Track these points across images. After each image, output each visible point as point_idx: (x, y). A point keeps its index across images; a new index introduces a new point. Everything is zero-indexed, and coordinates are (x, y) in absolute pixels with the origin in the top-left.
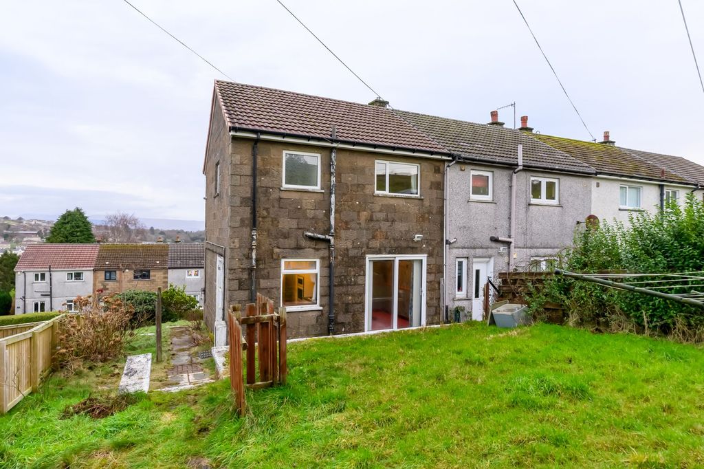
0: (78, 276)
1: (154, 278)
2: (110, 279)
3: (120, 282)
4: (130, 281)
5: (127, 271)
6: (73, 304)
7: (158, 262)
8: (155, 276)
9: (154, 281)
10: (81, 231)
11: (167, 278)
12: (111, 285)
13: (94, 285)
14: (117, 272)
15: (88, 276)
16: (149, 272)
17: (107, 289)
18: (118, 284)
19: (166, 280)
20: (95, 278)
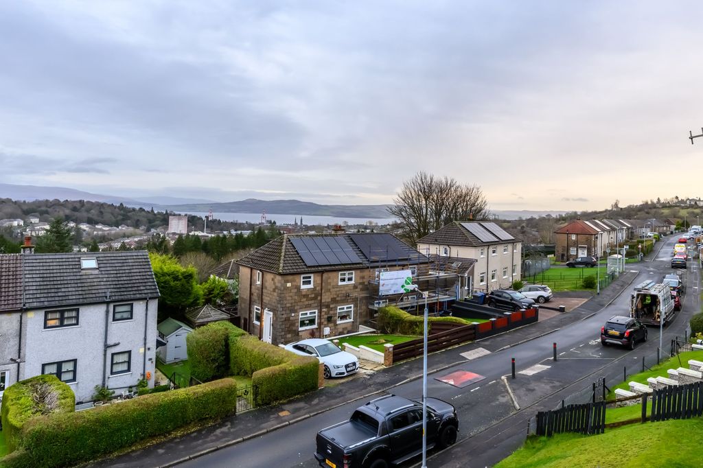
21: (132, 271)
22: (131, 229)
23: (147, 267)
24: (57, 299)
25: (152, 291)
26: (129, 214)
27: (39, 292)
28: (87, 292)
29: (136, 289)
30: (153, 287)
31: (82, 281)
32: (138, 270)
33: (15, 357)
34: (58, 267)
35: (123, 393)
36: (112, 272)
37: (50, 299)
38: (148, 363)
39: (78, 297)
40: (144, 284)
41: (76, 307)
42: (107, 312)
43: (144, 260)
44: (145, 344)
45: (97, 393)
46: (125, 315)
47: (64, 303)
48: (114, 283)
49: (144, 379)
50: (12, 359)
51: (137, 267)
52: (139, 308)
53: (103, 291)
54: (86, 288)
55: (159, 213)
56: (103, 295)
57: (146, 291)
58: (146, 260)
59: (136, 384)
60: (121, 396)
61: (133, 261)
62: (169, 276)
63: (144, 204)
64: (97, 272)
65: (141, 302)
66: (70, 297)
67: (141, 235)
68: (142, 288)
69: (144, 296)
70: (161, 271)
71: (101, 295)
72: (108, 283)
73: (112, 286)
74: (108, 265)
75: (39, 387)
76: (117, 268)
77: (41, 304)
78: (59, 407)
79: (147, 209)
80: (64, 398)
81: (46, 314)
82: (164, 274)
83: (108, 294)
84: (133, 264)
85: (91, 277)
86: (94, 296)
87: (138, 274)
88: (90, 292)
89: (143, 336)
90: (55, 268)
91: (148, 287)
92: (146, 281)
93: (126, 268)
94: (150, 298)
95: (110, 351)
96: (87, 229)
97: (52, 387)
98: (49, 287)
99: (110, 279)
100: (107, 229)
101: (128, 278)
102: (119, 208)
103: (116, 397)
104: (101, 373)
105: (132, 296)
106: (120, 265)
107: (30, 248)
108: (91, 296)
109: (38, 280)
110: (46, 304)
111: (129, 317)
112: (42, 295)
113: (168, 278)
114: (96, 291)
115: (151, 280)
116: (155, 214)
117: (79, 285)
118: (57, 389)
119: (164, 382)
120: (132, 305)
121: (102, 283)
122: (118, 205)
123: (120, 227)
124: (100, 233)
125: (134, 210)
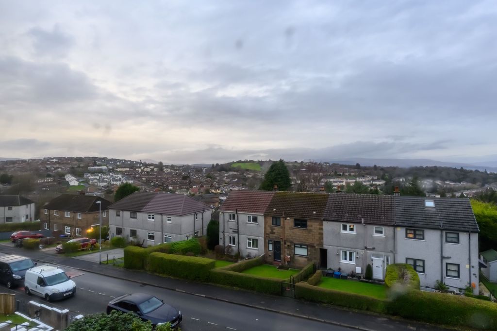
0: (255, 220)
1: (311, 228)
2: (276, 225)
3: (284, 228)
4: (291, 229)
5: (288, 218)
6: (251, 241)
7: (314, 213)
8: (312, 226)
9: (310, 231)
10: (282, 178)
11: (322, 229)
12: (277, 230)
13: (265, 228)
14: (281, 219)
15: (261, 219)
16: (306, 221)
17: (274, 233)
18: (282, 230)
19: (321, 231)
20: (266, 223)
21: (458, 211)
22: (469, 185)
23: (469, 210)
24: (412, 222)
25: (473, 227)
26: (468, 174)
27: (402, 217)
28: (428, 221)
29: (460, 224)
30: (474, 225)
31: (426, 214)
32: (462, 212)
33: (393, 250)
34: (412, 204)
35: (455, 291)
36: (444, 211)
37: (408, 222)
38: (473, 277)
39: (423, 223)
40: (467, 221)
41: (423, 228)
42: (442, 236)
43: (466, 205)
44: (470, 263)
45: (437, 285)
46: (454, 240)
47: (416, 225)
48: (446, 218)
49: (470, 286)
50: (391, 251)
51: (461, 209)
52: (463, 237)
53: (439, 222)
54: (428, 219)
55: (491, 174)
56: (438, 224)
57: (468, 227)
58: (469, 205)
59: (465, 288)
60: (454, 292)
61: (458, 205)
62: (489, 218)
63: (479, 167)
64: (434, 210)
65: (465, 234)
66: (419, 223)
67: (477, 189)
68: (465, 224)
69: (467, 229)
70: (483, 214)
71: (437, 224)
72: (442, 217)
73: (444, 220)
74: (441, 206)
75: (403, 270)
76: (448, 209)
77: (404, 224)
78: (409, 283)
79: (481, 170)
80: (413, 280)
81: (406, 230)
82: (485, 217)
83: (442, 225)
84: (459, 207)
85: (431, 212)
86: (432, 224)
87: (462, 214)
88: (430, 221)
89: (468, 257)
90: (411, 204)
91: (470, 224)
92: (468, 219)
93: (453, 209)
94: (472, 232)
95: (445, 261)
96: (440, 184)
97: (408, 272)
98: (407, 215)
99: (443, 215)
100: (453, 184)
101: (455, 216)
102: (460, 170)
103: (451, 292)
104: (440, 273)
105: (458, 228)
106: (449, 206)
107: (398, 192)
108: (431, 224)
109: (402, 210)
110: (406, 224)
111: (457, 241)
112: (404, 219)
113: (488, 219)
114: (434, 222)
115: (472, 219)
116: (488, 174)
117: (424, 216)
118: (411, 273)
119: (487, 294)
120: (458, 234)
121: (438, 217)
122: (460, 168)
123: (462, 183)
124: (448, 186)
125: (471, 171)
